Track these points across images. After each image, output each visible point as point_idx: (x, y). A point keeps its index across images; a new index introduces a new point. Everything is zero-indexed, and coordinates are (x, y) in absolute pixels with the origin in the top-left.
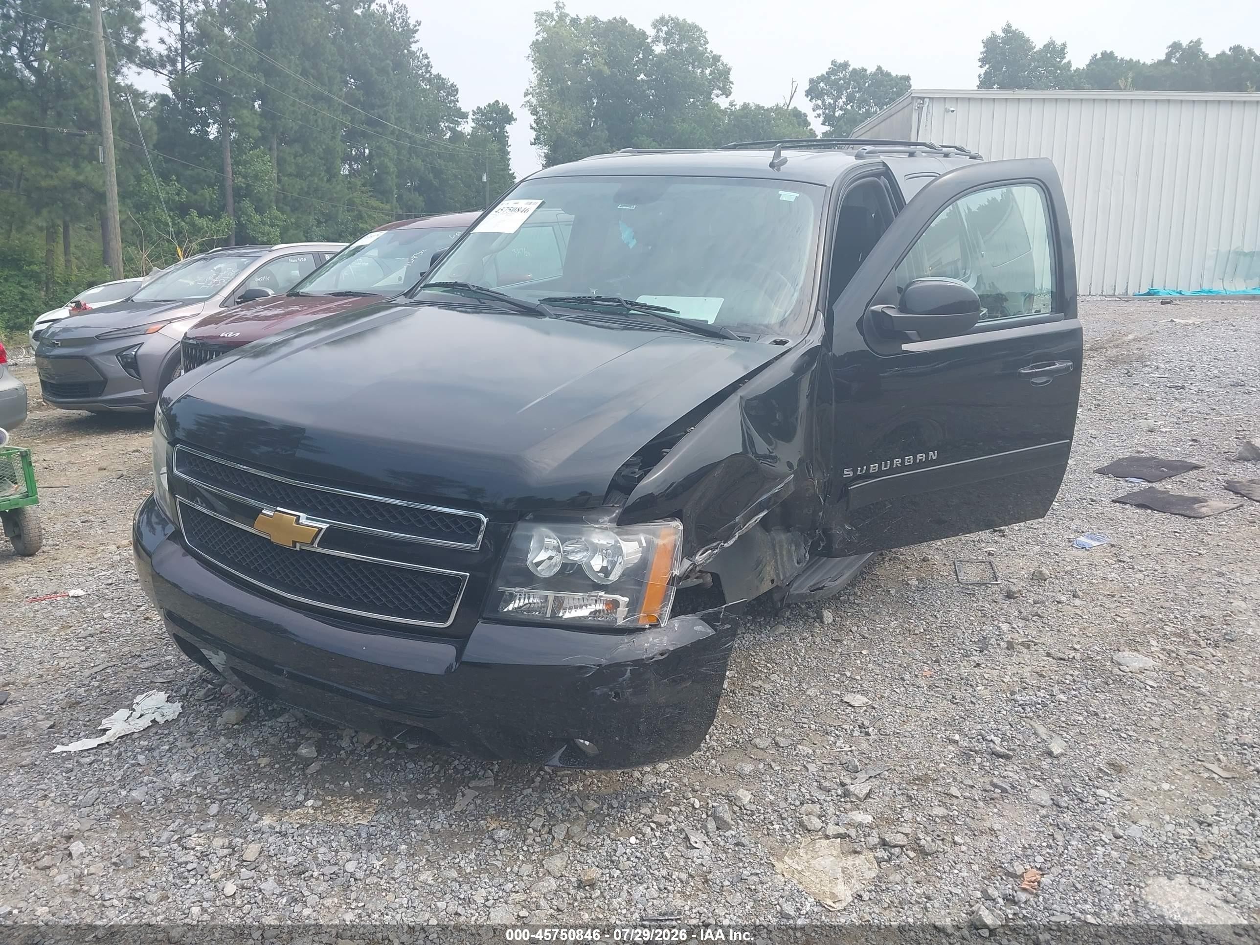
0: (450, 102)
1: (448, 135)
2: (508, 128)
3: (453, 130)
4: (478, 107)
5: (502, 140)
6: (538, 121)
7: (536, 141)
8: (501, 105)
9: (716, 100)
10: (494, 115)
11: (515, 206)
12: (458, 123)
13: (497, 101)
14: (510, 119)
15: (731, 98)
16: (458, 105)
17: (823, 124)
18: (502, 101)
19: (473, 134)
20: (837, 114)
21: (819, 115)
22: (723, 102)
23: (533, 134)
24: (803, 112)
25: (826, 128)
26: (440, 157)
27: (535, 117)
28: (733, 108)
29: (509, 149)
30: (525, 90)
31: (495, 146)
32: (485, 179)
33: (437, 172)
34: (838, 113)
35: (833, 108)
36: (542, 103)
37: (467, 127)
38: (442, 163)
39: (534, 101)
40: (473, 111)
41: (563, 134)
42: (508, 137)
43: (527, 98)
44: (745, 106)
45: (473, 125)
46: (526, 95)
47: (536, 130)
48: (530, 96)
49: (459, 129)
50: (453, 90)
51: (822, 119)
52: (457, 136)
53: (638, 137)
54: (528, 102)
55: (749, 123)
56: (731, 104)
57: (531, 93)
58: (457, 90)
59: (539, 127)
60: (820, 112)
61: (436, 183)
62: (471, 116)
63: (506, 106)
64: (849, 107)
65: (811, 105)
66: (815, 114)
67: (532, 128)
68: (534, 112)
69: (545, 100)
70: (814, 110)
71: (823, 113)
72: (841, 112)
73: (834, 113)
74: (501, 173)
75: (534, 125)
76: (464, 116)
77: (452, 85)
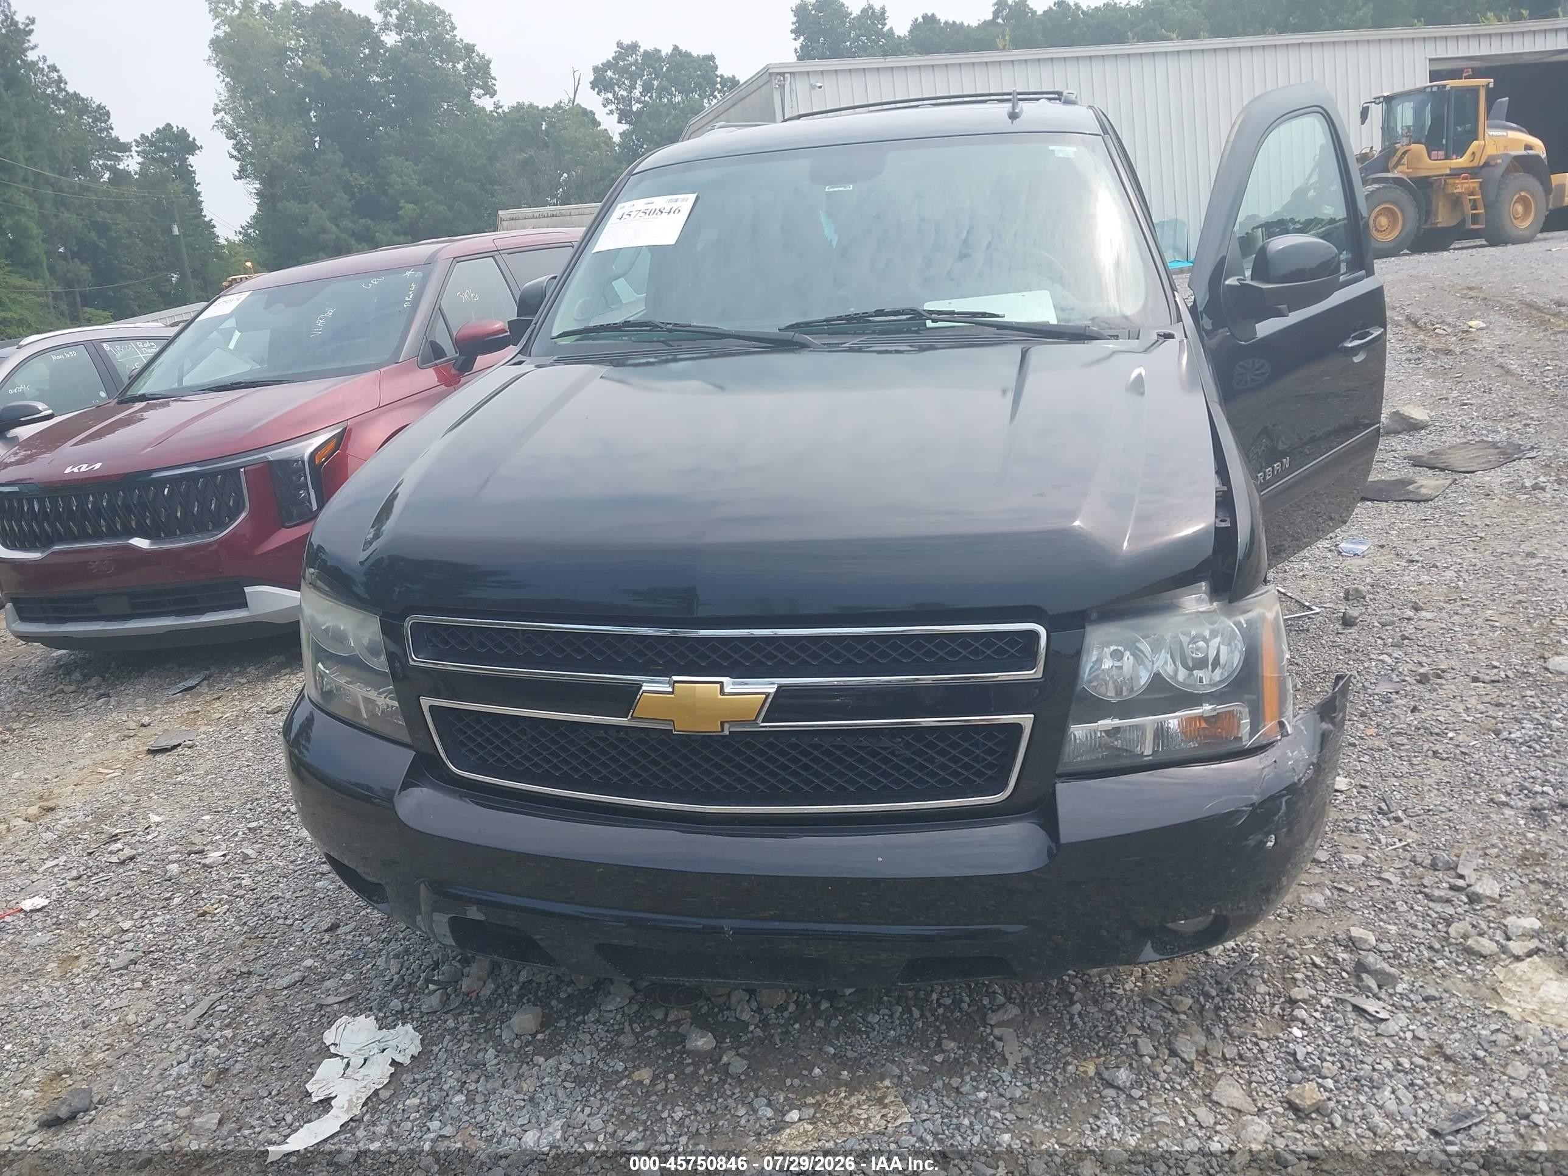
0: (101, 130)
1: (107, 175)
2: (191, 159)
3: (113, 170)
4: (143, 136)
5: (187, 176)
6: (239, 147)
7: (242, 174)
8: (175, 129)
9: (477, 102)
10: (168, 144)
11: (650, 207)
12: (119, 159)
13: (168, 125)
14: (192, 148)
15: (496, 98)
16: (114, 134)
17: (619, 122)
18: (177, 124)
19: (143, 173)
20: (634, 108)
21: (611, 112)
22: (486, 103)
23: (236, 165)
24: (589, 108)
25: (624, 127)
26: (100, 207)
27: (233, 142)
28: (500, 110)
29: (198, 189)
30: (213, 106)
31: (177, 186)
32: (176, 230)
33: (102, 229)
34: (636, 107)
35: (628, 101)
36: (240, 121)
37: (132, 163)
38: (107, 215)
39: (229, 119)
40: (135, 140)
41: (280, 162)
42: (194, 172)
43: (219, 116)
44: (520, 107)
45: (140, 160)
46: (216, 111)
47: (237, 159)
48: (222, 113)
49: (121, 167)
50: (101, 114)
51: (616, 116)
52: (120, 177)
53: (384, 158)
54: (221, 121)
55: (530, 128)
56: (497, 107)
57: (224, 109)
58: (108, 114)
59: (241, 153)
60: (613, 107)
61: (103, 244)
62: (134, 148)
63: (183, 131)
64: (647, 98)
65: (600, 99)
66: (607, 110)
67: (232, 156)
68: (231, 136)
69: (242, 119)
70: (605, 106)
71: (617, 109)
72: (640, 106)
73: (631, 106)
74: (195, 222)
75: (235, 153)
76: (125, 148)
77: (99, 106)
